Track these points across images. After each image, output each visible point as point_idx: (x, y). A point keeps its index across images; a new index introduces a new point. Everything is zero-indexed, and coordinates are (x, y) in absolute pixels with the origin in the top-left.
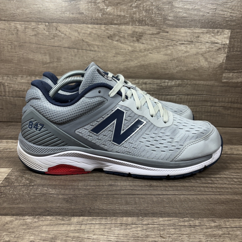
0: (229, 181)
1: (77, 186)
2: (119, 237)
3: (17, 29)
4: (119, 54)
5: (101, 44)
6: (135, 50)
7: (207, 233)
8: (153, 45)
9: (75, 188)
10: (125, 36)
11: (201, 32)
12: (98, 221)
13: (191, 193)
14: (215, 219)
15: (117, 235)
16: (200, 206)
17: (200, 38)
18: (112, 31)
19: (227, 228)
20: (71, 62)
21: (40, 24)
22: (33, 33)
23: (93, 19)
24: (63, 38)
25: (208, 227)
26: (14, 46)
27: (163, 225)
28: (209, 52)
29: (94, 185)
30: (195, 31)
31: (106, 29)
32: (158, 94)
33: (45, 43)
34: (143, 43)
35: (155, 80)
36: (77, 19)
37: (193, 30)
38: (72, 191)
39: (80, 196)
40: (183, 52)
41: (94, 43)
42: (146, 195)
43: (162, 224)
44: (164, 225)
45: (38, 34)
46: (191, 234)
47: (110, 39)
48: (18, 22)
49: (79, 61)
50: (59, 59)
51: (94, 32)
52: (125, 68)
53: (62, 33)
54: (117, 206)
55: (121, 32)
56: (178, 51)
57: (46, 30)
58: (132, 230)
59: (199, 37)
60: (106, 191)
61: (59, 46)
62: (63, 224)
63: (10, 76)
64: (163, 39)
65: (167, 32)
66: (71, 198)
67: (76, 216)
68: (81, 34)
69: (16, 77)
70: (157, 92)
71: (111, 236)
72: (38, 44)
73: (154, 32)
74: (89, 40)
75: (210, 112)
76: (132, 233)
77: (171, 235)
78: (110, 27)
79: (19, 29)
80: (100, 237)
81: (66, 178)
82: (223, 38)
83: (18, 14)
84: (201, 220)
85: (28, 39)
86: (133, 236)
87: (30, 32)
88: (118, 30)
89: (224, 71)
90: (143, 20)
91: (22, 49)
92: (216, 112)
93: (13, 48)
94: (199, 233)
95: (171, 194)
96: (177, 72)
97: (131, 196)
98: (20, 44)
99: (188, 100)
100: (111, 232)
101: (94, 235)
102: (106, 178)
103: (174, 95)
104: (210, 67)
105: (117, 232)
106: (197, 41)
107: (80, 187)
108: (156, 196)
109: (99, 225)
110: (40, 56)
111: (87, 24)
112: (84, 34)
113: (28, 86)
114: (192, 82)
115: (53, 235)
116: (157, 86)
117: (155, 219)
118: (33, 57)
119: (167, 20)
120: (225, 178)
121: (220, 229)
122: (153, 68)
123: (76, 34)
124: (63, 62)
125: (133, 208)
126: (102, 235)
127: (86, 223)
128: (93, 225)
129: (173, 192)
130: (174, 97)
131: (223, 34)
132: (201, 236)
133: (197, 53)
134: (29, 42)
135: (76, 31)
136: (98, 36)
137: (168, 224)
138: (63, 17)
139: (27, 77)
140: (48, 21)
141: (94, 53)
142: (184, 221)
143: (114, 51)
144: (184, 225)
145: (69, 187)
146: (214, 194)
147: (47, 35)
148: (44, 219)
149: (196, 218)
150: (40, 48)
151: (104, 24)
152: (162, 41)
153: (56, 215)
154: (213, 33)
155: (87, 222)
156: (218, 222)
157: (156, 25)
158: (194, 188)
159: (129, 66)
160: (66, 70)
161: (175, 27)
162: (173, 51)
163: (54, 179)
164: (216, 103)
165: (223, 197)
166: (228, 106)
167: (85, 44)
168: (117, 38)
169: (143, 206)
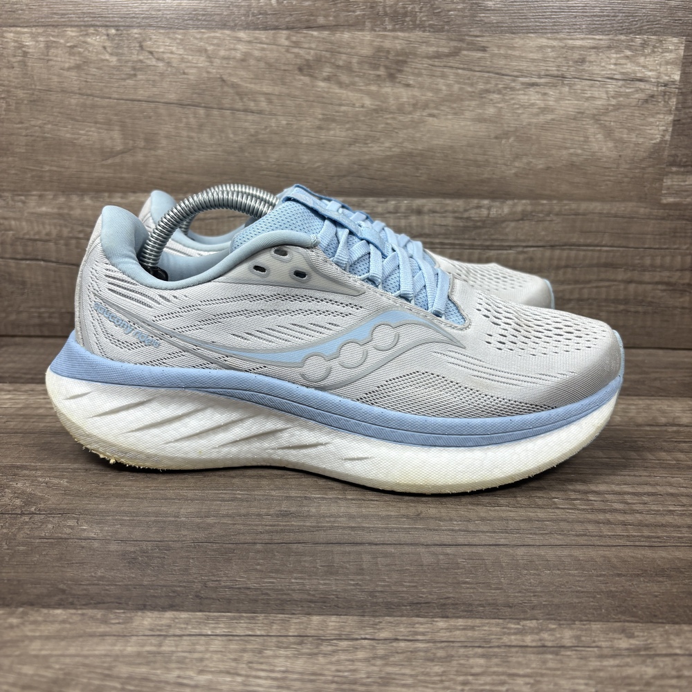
0: (684, 506)
1: (175, 517)
2: (288, 682)
3: (24, 49)
4: (334, 121)
5: (277, 90)
6: (384, 105)
7: (602, 674)
8: (438, 91)
9: (165, 522)
10: (350, 63)
11: (592, 45)
12: (222, 626)
13: (553, 541)
14: (632, 624)
15: (279, 675)
16: (580, 584)
17: (587, 63)
18: (310, 48)
19: (675, 657)
20: (190, 149)
21: (93, 34)
22: (73, 61)
23: (253, 13)
24: (162, 74)
25: (606, 651)
26: (17, 103)
27: (446, 644)
28: (617, 107)
29: (230, 512)
30: (570, 42)
31: (294, 42)
32: (460, 245)
33: (106, 90)
34: (408, 85)
35: (448, 201)
36: (203, 15)
37: (565, 39)
38: (154, 530)
39: (178, 545)
40: (535, 110)
41: (257, 88)
42: (399, 546)
43: (444, 639)
44: (452, 644)
45: (87, 62)
46: (542, 675)
47: (304, 75)
48: (26, 30)
49: (211, 145)
50: (151, 141)
51: (257, 53)
52: (354, 164)
53: (158, 59)
54: (296, 579)
55: (339, 53)
56: (518, 108)
57: (109, 50)
58: (334, 659)
59: (583, 61)
60: (268, 532)
61: (150, 99)
62: (103, 635)
63: (6, 194)
64: (471, 70)
65: (483, 47)
66: (147, 552)
67: (154, 608)
68: (217, 62)
69: (23, 198)
70: (455, 239)
71: (259, 677)
72: (88, 95)
73: (440, 50)
74: (240, 77)
75: (626, 301)
76: (334, 668)
77: (470, 678)
78: (305, 37)
79: (30, 50)
80: (221, 679)
81: (142, 492)
82: (660, 65)
83: (27, 5)
84: (582, 630)
85: (55, 79)
86: (336, 679)
87: (62, 59)
88: (329, 46)
89: (667, 170)
90: (406, 12)
91: (40, 111)
92: (643, 301)
93: (13, 108)
94: (571, 672)
95: (483, 543)
96: (516, 175)
97: (348, 549)
98: (33, 94)
99: (555, 262)
100: (261, 663)
101: (201, 672)
102: (273, 493)
103: (510, 247)
104: (620, 156)
105: (281, 664)
106: (578, 75)
107: (183, 519)
108: (433, 549)
109: (224, 638)
110: (93, 131)
111: (232, 28)
112: (225, 62)
113: (60, 225)
114: (566, 205)
115: (60, 669)
116: (456, 218)
117: (421, 624)
118: (73, 134)
119: (481, 10)
120: (672, 495)
121: (649, 661)
122: (441, 162)
123: (202, 61)
124: (163, 148)
125: (351, 585)
126: (228, 673)
127: (182, 633)
128: (203, 638)
129: (491, 537)
130: (508, 254)
131: (660, 50)
132: (578, 684)
133: (581, 114)
134: (59, 90)
135: (201, 51)
136: (270, 65)
137: (463, 639)
138: (159, 10)
139: (55, 197)
140: (114, 21)
141: (255, 117)
142: (522, 632)
143: (318, 112)
144: (521, 644)
145: (148, 519)
146: (632, 543)
147: (113, 67)
148: (40, 619)
149: (565, 620)
150: (93, 106)
151: (287, 29)
152: (469, 79)
153: (87, 605)
154: (629, 48)
155: (186, 628)
156: (641, 634)
157: (446, 27)
158: (564, 525)
159: (367, 157)
160: (174, 172)
161: (506, 32)
162: (501, 108)
163: (103, 495)
164: (644, 271)
165: (664, 554)
166: (682, 282)
167: (231, 90)
168: (327, 70)
169: (384, 581)
